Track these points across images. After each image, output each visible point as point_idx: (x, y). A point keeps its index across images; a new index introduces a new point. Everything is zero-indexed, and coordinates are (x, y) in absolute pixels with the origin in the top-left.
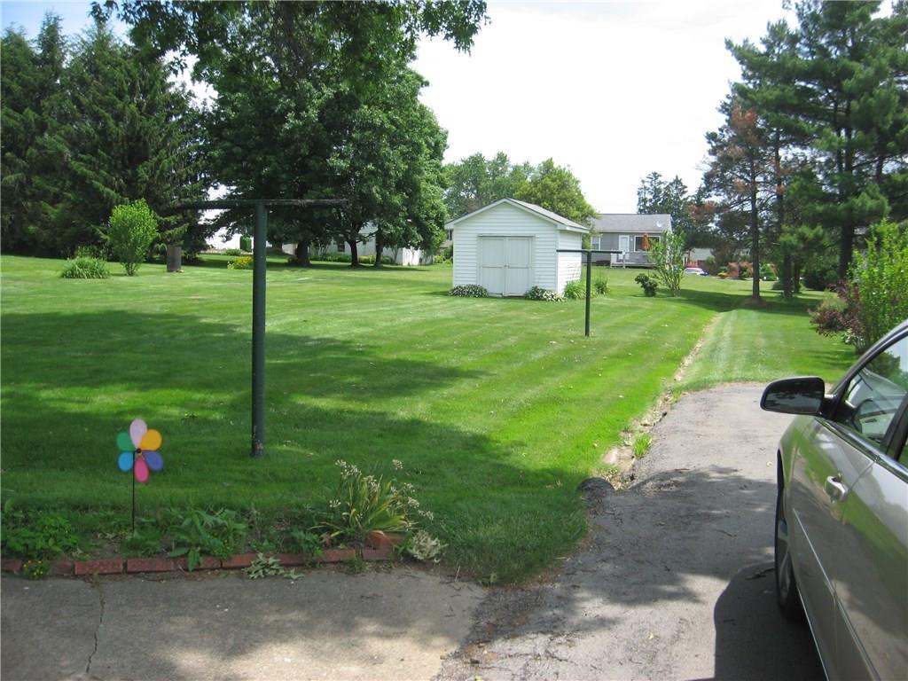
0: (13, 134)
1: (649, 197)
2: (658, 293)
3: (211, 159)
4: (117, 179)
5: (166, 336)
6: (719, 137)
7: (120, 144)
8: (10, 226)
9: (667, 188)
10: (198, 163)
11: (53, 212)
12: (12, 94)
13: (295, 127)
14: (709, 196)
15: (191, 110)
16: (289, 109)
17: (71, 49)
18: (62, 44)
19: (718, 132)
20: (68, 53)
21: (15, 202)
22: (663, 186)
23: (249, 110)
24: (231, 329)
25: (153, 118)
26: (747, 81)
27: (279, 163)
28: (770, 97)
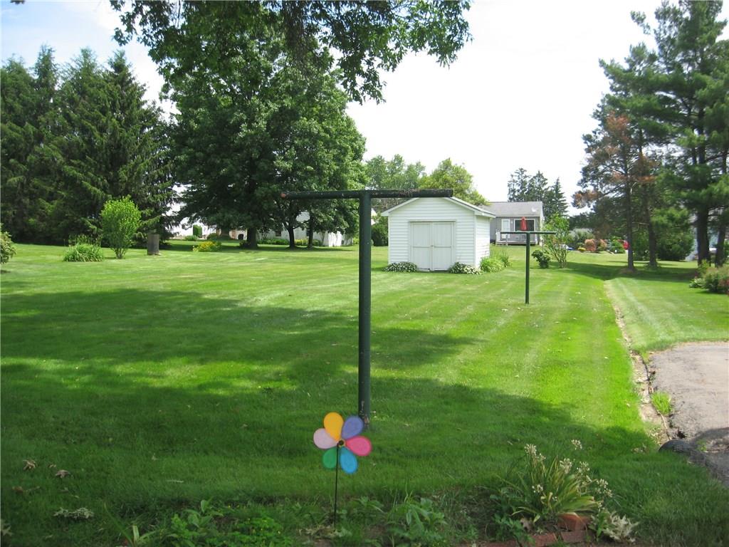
0: (15, 144)
1: (517, 188)
2: (550, 266)
3: (177, 162)
4: (102, 180)
5: (183, 311)
6: (594, 138)
7: (104, 151)
8: (13, 219)
9: (532, 180)
10: (168, 166)
11: (50, 208)
12: (14, 111)
13: (248, 135)
14: (586, 186)
15: (160, 123)
16: (242, 121)
17: (62, 75)
18: (55, 71)
19: (593, 134)
20: (60, 78)
21: (17, 200)
22: (528, 179)
23: (209, 122)
24: (233, 304)
25: (131, 130)
26: (615, 93)
27: (234, 165)
28: (639, 105)
